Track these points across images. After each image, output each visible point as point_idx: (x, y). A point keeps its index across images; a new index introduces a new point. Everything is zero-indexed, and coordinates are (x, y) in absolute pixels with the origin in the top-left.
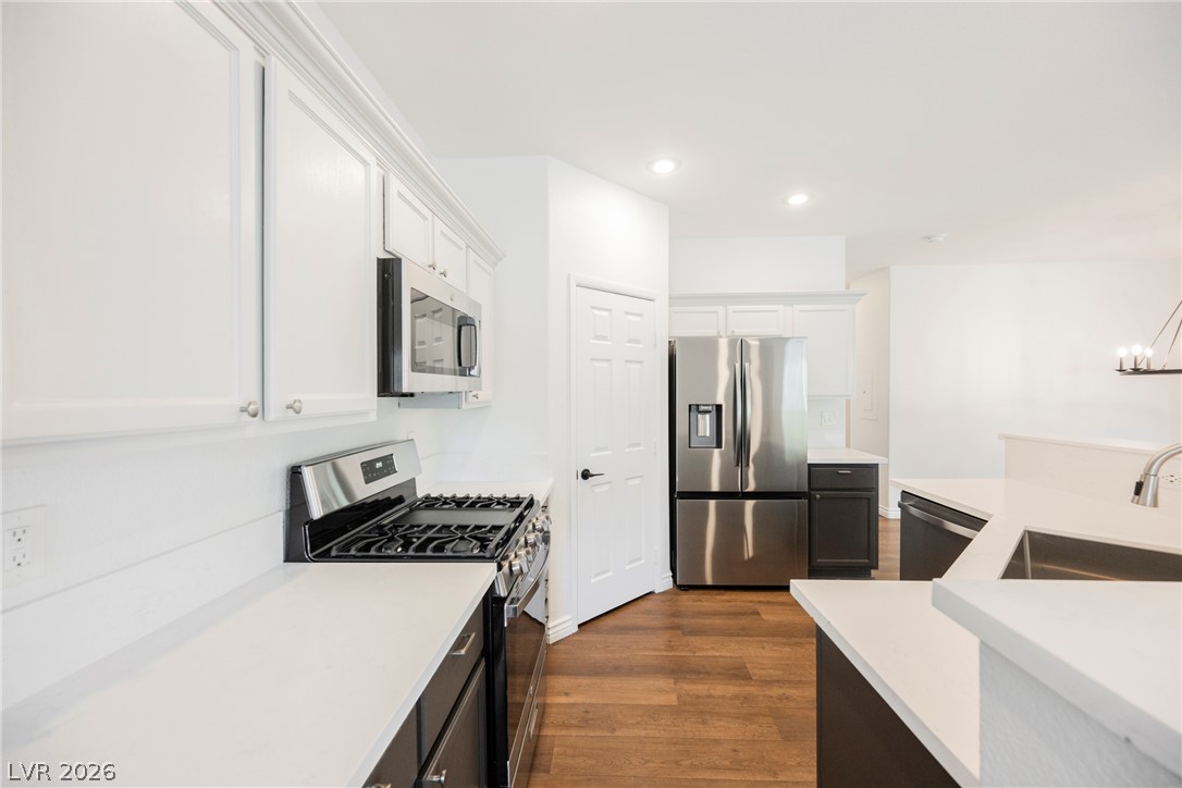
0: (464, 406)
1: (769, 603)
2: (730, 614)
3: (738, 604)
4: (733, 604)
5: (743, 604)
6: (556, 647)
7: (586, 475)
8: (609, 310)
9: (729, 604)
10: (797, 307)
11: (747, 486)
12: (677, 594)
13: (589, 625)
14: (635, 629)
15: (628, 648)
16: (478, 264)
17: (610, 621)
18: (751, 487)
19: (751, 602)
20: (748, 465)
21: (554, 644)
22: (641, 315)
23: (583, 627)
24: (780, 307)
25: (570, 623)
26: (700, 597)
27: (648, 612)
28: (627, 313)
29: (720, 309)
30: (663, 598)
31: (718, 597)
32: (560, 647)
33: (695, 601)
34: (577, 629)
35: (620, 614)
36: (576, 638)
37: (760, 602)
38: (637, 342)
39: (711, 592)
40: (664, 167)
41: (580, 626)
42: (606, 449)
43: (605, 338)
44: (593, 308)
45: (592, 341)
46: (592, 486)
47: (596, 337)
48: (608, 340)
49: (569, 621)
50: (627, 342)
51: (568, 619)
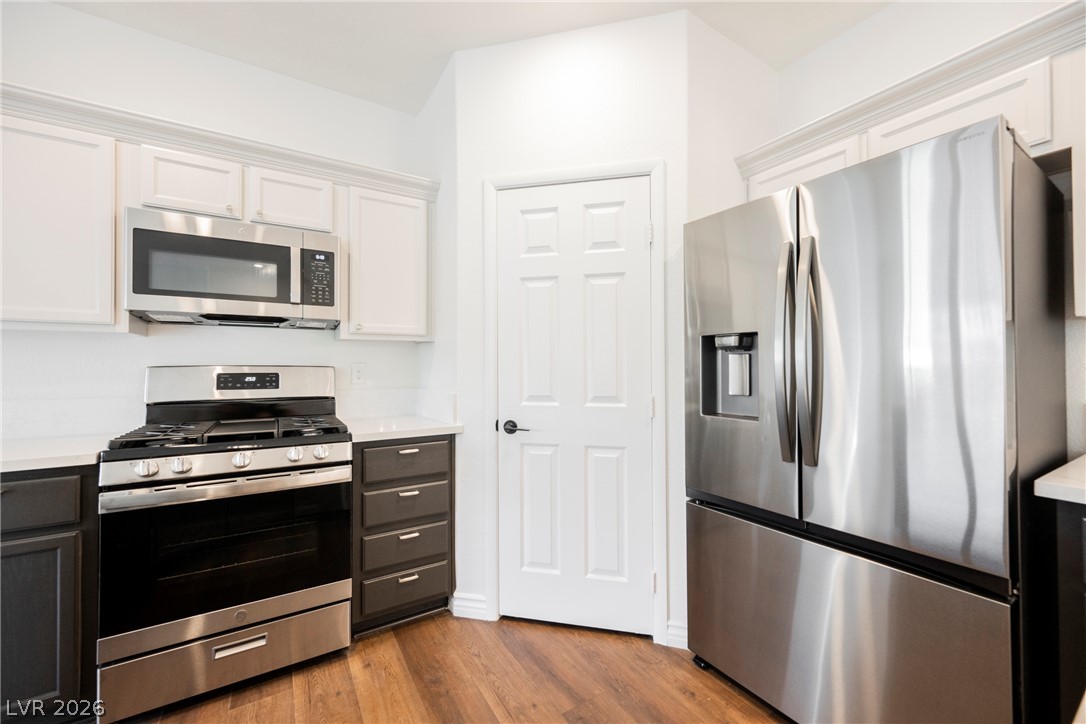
0: (344, 335)
7: (508, 427)
8: (555, 209)
21: (458, 619)
23: (508, 622)
25: (484, 606)
28: (588, 206)
32: (462, 626)
34: (496, 618)
36: (486, 628)
38: (613, 244)
41: (504, 618)
42: (549, 398)
43: (547, 248)
44: (524, 212)
45: (523, 256)
46: (523, 445)
47: (531, 249)
48: (553, 251)
49: (484, 601)
50: (591, 248)
51: (484, 598)
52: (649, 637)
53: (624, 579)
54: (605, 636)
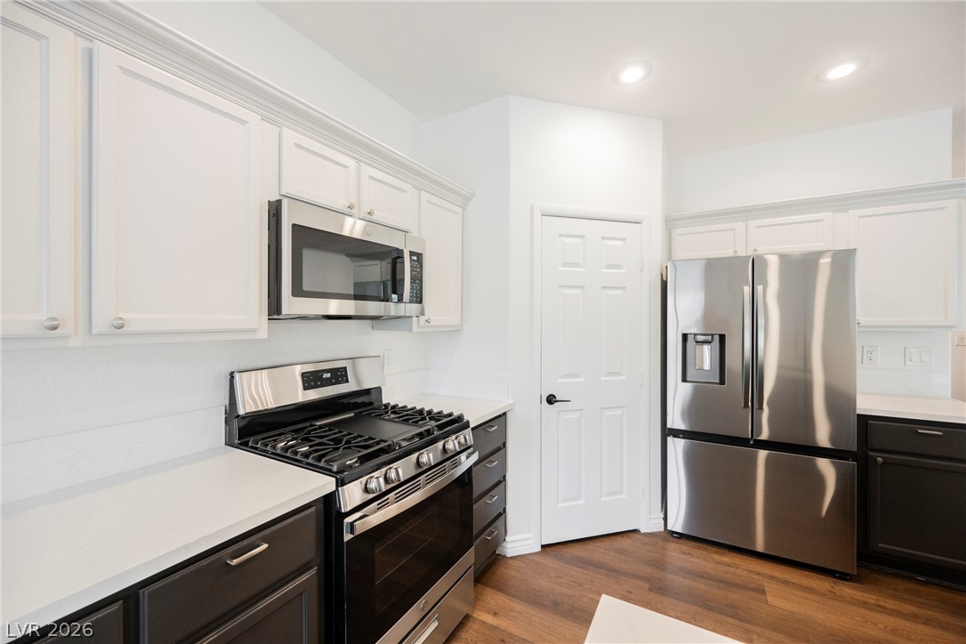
0: (415, 329)
1: (785, 582)
2: (722, 582)
3: (739, 571)
4: (732, 570)
5: (746, 574)
6: (511, 561)
7: (551, 400)
8: (582, 237)
9: (725, 568)
10: (854, 213)
11: (760, 432)
12: (666, 540)
13: (554, 548)
14: (598, 566)
15: (580, 585)
16: (434, 204)
17: (577, 551)
18: (765, 435)
19: (758, 574)
20: (761, 408)
21: (511, 558)
22: (624, 240)
23: (548, 549)
24: (826, 216)
25: (531, 542)
26: (693, 551)
27: (622, 552)
28: (603, 238)
29: (739, 226)
30: (646, 539)
31: (717, 557)
32: (516, 563)
33: (683, 553)
34: (539, 549)
35: (590, 546)
36: (536, 558)
37: (772, 577)
38: (618, 267)
39: (710, 548)
40: (632, 75)
41: (542, 546)
42: (577, 376)
43: (576, 265)
44: (561, 235)
45: (560, 269)
46: (559, 412)
47: (566, 265)
48: (580, 267)
49: (531, 538)
50: (605, 268)
51: (531, 536)
52: (635, 531)
53: (624, 496)
54: (613, 537)
